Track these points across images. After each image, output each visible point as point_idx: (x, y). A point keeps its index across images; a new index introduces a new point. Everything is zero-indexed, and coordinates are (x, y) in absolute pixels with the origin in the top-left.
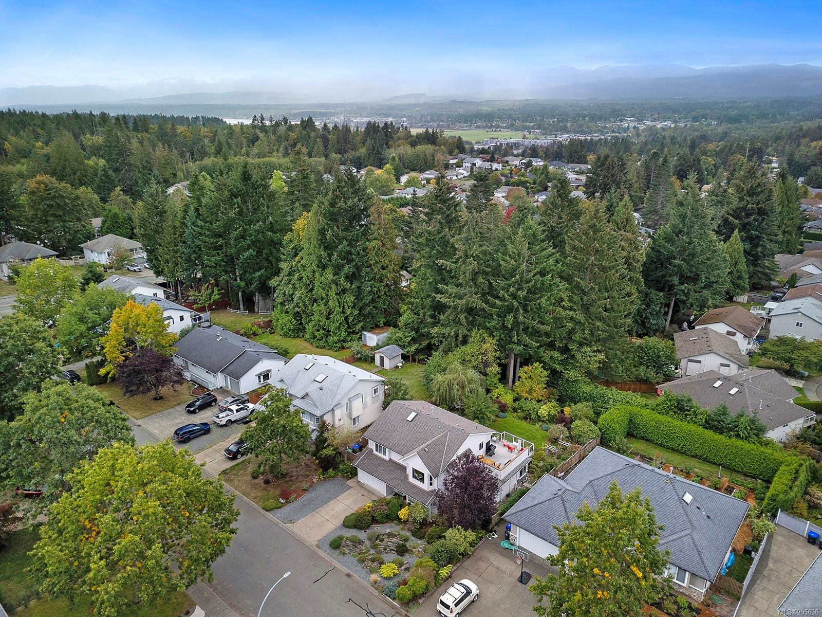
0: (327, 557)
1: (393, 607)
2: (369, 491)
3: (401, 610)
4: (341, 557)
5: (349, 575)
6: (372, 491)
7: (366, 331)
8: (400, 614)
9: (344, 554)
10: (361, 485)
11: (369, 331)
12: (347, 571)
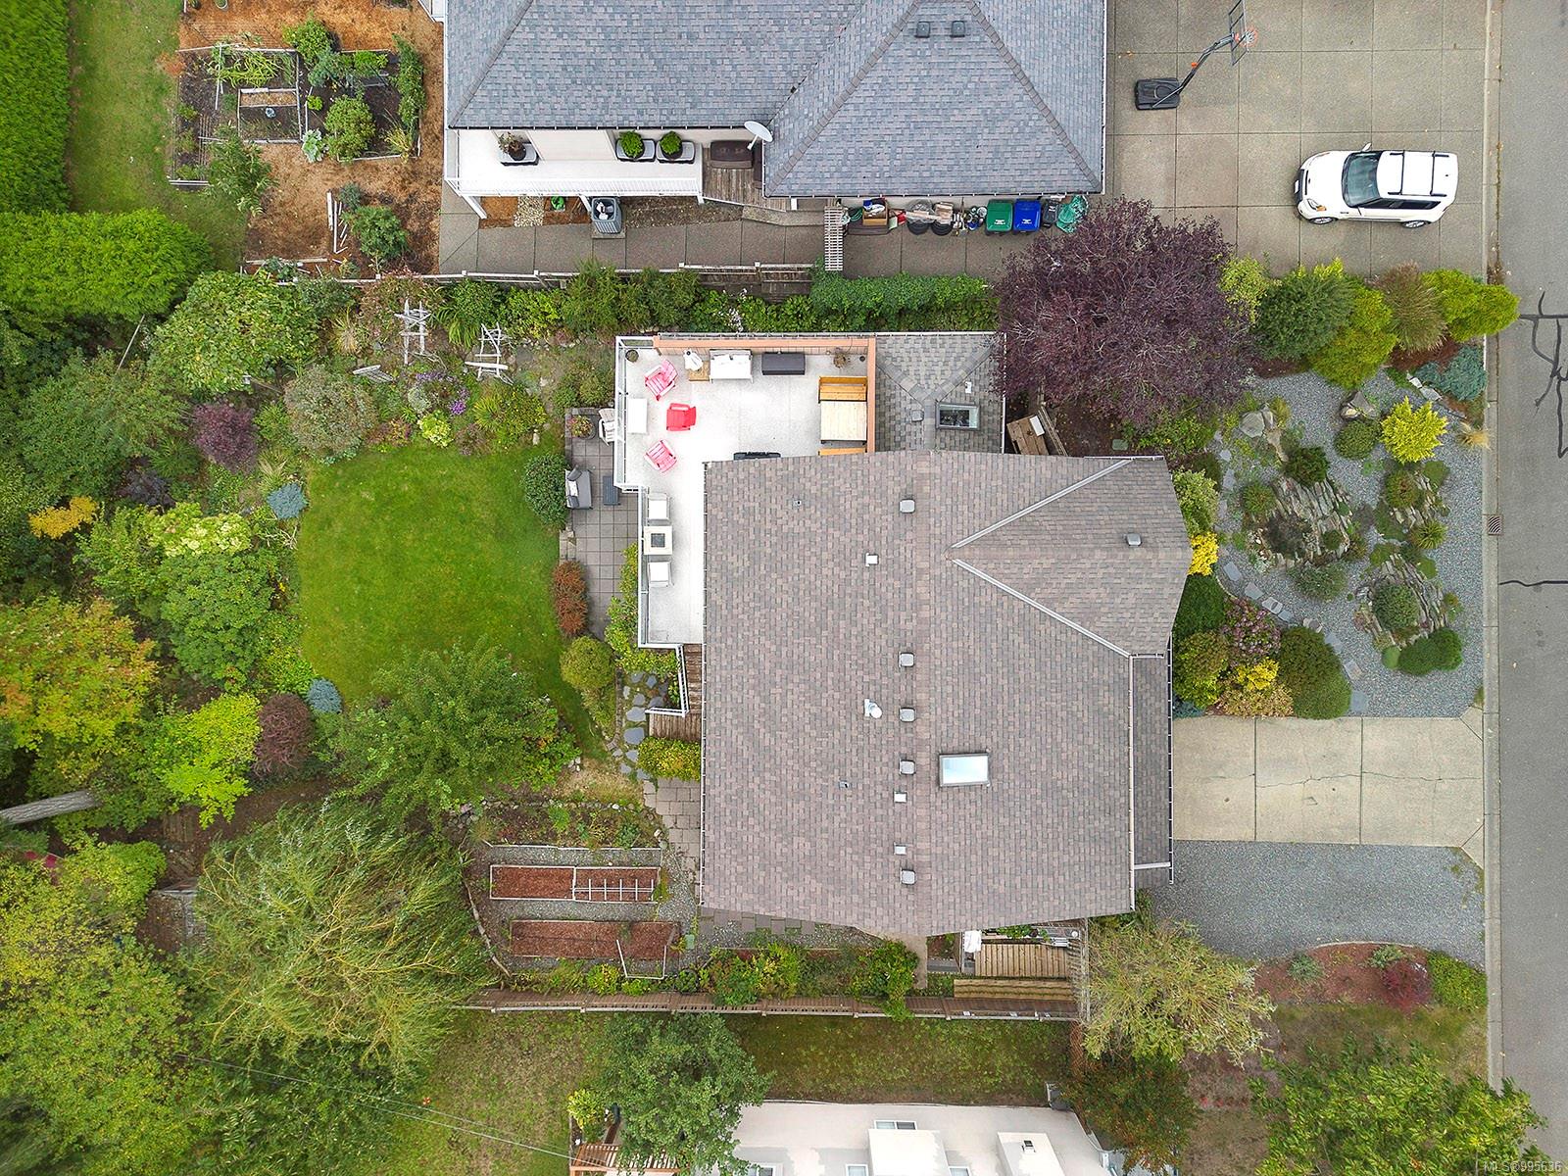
0: (1490, 634)
5: (1495, 524)
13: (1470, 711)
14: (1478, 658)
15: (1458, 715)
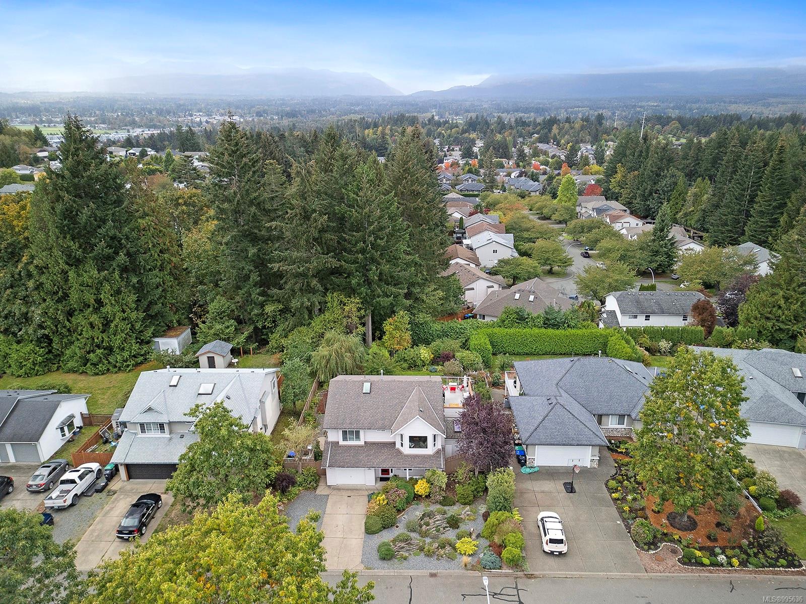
0: (391, 572)
1: (507, 575)
2: (352, 490)
3: (516, 573)
4: (405, 563)
5: (433, 575)
6: (353, 488)
7: (157, 337)
8: (521, 578)
9: (405, 559)
10: (337, 489)
11: (162, 336)
12: (426, 572)
13: (363, 566)
14: (383, 568)
15: (362, 562)
